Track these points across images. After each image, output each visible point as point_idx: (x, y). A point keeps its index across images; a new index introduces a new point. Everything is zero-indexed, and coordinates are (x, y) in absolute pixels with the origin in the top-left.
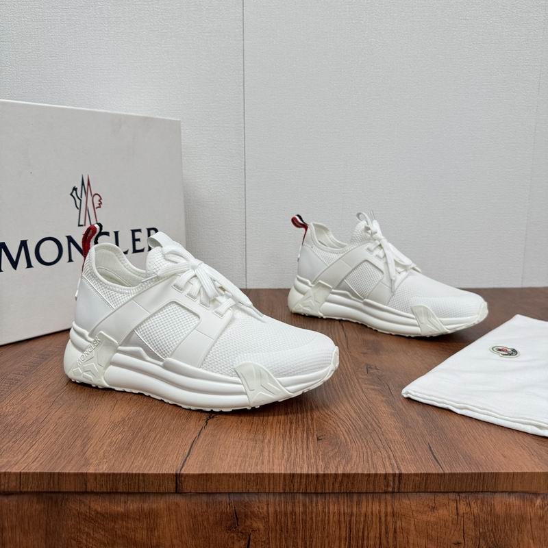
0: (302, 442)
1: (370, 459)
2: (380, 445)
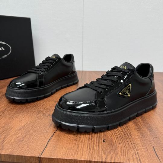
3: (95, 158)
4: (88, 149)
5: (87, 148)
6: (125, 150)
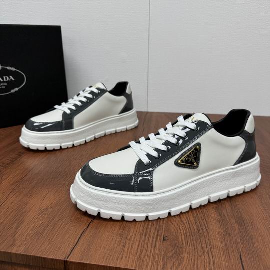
0: (153, 241)
1: (196, 263)
2: (205, 249)
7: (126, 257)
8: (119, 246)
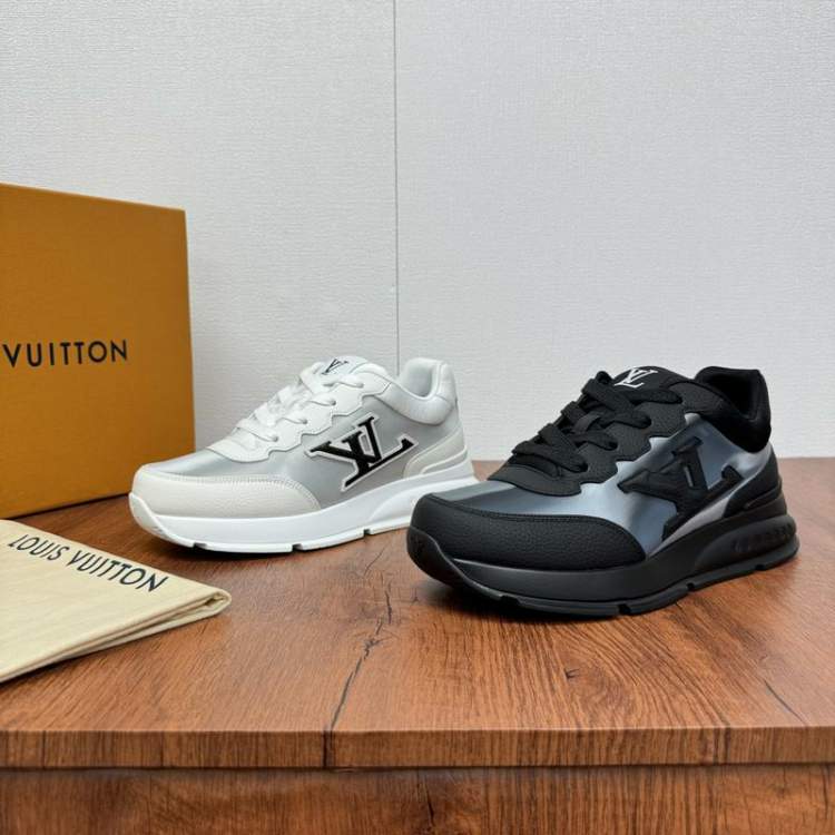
0: (541, 680)
1: (667, 706)
3: (548, 722)
4: (515, 699)
5: (510, 695)
6: (660, 695)
7: (488, 712)
8: (459, 695)
